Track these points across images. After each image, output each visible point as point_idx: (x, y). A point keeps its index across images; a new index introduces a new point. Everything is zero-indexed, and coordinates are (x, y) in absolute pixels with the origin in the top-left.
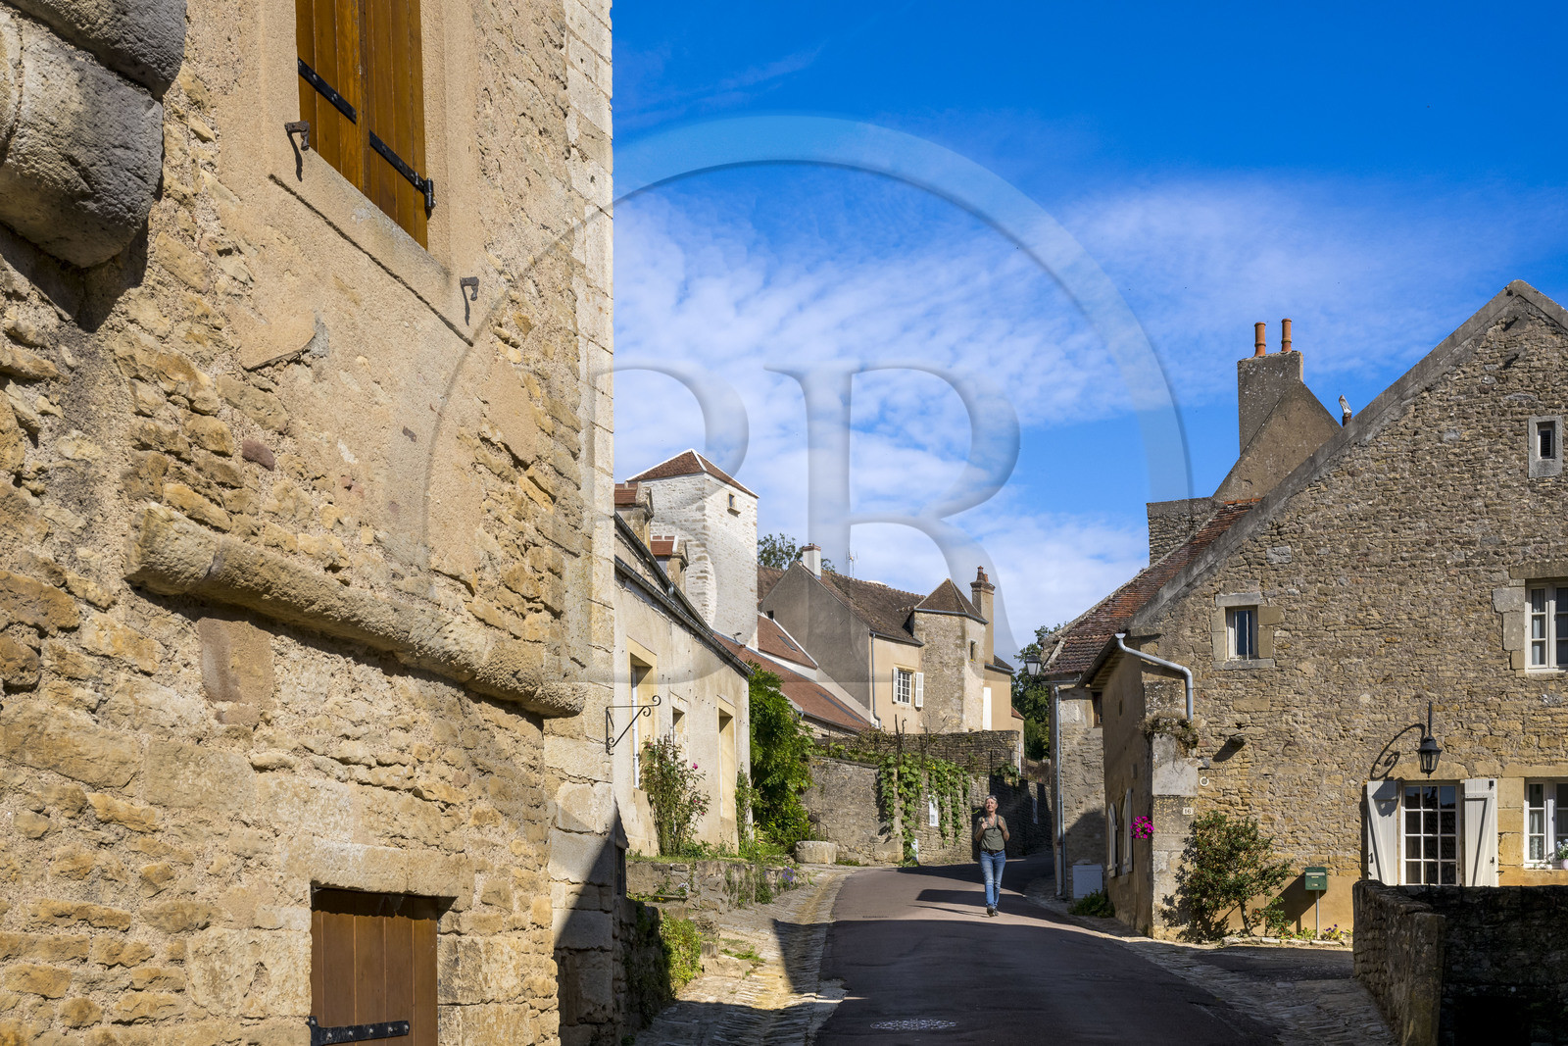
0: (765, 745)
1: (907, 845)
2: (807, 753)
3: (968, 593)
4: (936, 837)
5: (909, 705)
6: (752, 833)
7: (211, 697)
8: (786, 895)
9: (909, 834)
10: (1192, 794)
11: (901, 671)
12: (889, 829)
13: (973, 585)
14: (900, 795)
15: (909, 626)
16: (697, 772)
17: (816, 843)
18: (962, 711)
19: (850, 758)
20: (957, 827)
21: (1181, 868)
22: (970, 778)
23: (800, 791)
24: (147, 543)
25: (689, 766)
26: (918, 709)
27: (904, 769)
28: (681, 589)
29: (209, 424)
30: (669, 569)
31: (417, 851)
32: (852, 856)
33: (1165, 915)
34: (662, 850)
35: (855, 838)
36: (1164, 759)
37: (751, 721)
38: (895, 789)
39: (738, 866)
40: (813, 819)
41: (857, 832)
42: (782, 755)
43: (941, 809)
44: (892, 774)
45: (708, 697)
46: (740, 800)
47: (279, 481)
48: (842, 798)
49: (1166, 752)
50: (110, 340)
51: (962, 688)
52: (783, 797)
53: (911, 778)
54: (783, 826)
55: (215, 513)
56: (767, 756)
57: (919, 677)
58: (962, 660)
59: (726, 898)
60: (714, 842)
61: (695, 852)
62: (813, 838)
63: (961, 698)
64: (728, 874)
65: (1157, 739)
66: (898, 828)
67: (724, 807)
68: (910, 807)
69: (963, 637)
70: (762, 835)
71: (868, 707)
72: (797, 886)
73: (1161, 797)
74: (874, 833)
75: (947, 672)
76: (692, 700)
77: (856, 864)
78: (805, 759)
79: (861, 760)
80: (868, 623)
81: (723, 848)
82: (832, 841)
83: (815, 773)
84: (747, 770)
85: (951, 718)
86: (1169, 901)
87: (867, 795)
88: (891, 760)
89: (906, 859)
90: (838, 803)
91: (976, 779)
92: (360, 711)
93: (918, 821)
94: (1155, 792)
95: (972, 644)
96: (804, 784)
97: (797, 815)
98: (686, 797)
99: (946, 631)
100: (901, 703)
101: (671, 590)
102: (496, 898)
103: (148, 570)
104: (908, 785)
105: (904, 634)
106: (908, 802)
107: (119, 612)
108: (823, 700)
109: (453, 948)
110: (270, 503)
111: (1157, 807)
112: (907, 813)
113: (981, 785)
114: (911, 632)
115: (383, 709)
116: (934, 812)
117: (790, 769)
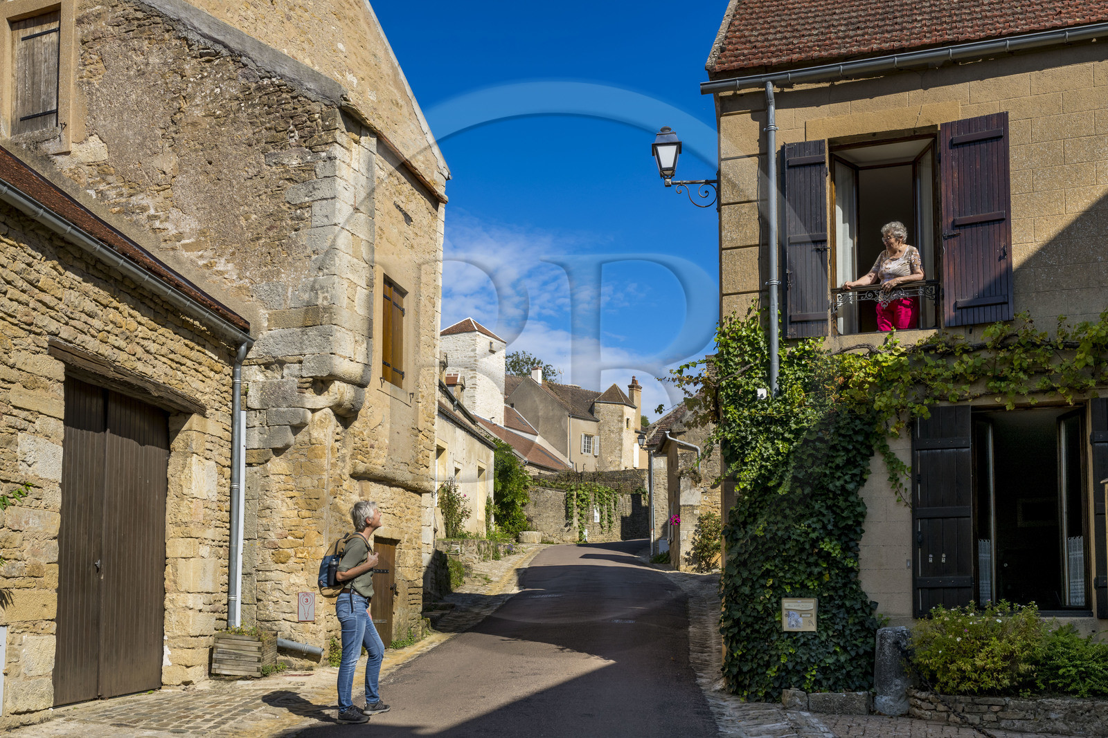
0: (504, 481)
1: (581, 532)
2: (527, 484)
3: (626, 391)
4: (598, 529)
5: (590, 454)
6: (493, 527)
7: (360, 496)
8: (508, 557)
9: (582, 527)
10: (698, 504)
11: (586, 436)
12: (571, 524)
13: (629, 387)
14: (578, 506)
15: (591, 410)
16: (465, 498)
17: (530, 532)
18: (621, 457)
19: (551, 487)
20: (610, 522)
21: (694, 538)
22: (619, 496)
23: (523, 505)
24: (355, 468)
25: (462, 495)
26: (596, 457)
27: (580, 492)
28: (461, 401)
29: (365, 442)
30: (455, 391)
31: (394, 528)
32: (550, 539)
33: (686, 560)
34: (447, 536)
35: (552, 530)
36: (686, 488)
37: (495, 470)
38: (574, 503)
39: (484, 542)
40: (529, 520)
41: (554, 526)
42: (513, 486)
43: (601, 512)
44: (573, 495)
45: (473, 461)
46: (487, 511)
47: (375, 450)
48: (546, 508)
49: (687, 485)
50: (350, 430)
51: (621, 444)
52: (514, 509)
53: (584, 497)
54: (513, 524)
55: (365, 460)
56: (504, 487)
57: (596, 438)
58: (621, 429)
59: (477, 557)
60: (473, 532)
61: (463, 536)
62: (529, 530)
63: (621, 450)
64: (479, 546)
65: (682, 480)
66: (576, 523)
67: (479, 513)
68: (583, 512)
69: (622, 416)
70: (499, 528)
71: (566, 456)
72: (515, 553)
73: (684, 506)
74: (562, 526)
75: (613, 435)
76: (465, 463)
77: (553, 543)
78: (526, 487)
79: (557, 488)
80: (568, 410)
81: (478, 535)
82: (539, 531)
83: (531, 495)
84: (492, 496)
85: (614, 461)
86: (688, 554)
87: (560, 506)
88: (573, 487)
89: (580, 540)
90: (544, 511)
91: (622, 496)
92: (384, 496)
93: (587, 520)
94: (681, 504)
95: (628, 419)
96: (525, 501)
97: (521, 517)
98: (460, 510)
99: (612, 413)
100: (586, 454)
101: (456, 403)
102: (410, 541)
103: (354, 473)
104: (582, 500)
105: (589, 415)
106: (582, 509)
107: (348, 481)
108: (540, 453)
109: (400, 553)
110: (373, 455)
111: (682, 510)
112: (581, 515)
113: (625, 499)
114: (593, 414)
115: (388, 495)
116: (597, 515)
117: (517, 493)
